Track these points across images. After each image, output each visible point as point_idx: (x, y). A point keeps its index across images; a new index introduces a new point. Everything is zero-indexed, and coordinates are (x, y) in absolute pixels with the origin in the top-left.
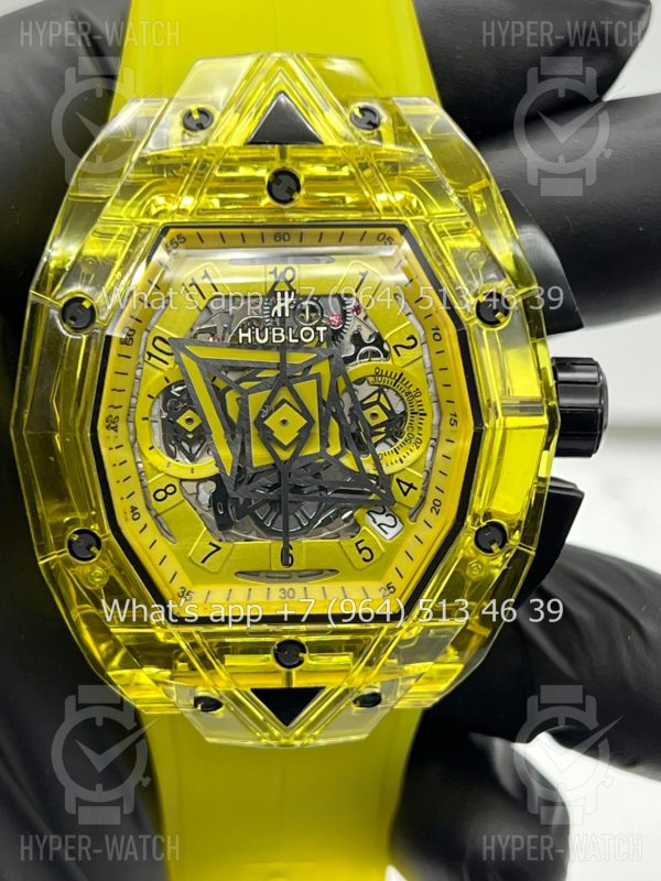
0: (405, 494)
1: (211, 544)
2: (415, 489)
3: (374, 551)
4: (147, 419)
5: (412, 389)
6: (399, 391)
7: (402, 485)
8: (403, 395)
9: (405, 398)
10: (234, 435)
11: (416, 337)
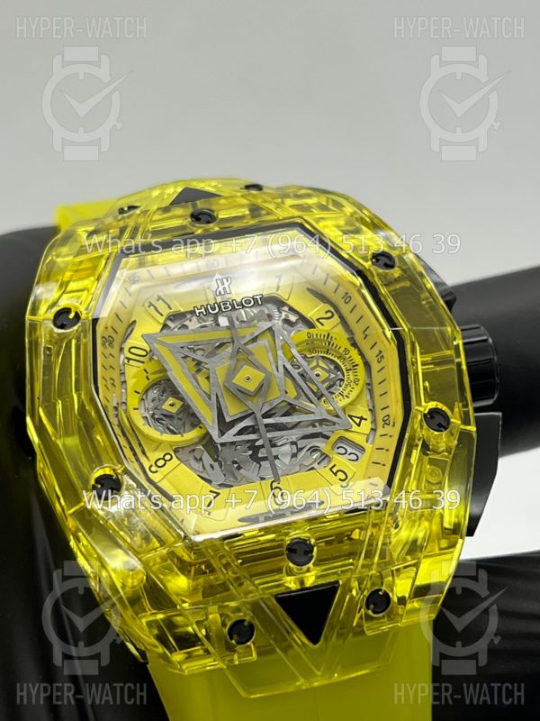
0: (359, 425)
1: (211, 491)
2: (366, 419)
3: (346, 472)
4: (137, 409)
5: (341, 350)
6: (332, 358)
7: (354, 419)
8: (336, 359)
9: (338, 361)
10: (209, 397)
11: (333, 310)
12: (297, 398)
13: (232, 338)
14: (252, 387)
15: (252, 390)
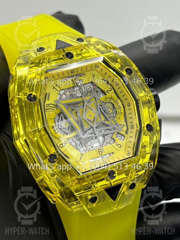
0: (123, 127)
1: (80, 154)
2: (124, 125)
3: (120, 144)
5: (115, 100)
6: (112, 102)
7: (121, 125)
8: (113, 103)
9: (114, 103)
10: (78, 122)
11: (111, 88)
12: (104, 121)
13: (83, 101)
14: (91, 119)
15: (92, 119)
